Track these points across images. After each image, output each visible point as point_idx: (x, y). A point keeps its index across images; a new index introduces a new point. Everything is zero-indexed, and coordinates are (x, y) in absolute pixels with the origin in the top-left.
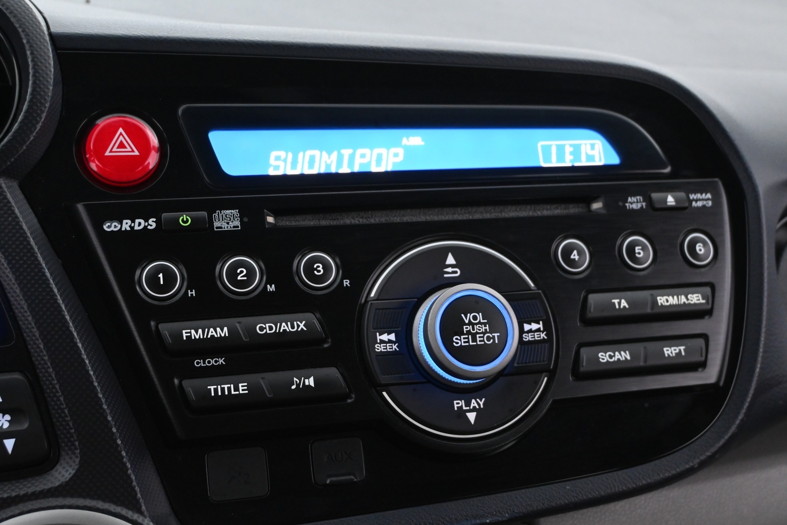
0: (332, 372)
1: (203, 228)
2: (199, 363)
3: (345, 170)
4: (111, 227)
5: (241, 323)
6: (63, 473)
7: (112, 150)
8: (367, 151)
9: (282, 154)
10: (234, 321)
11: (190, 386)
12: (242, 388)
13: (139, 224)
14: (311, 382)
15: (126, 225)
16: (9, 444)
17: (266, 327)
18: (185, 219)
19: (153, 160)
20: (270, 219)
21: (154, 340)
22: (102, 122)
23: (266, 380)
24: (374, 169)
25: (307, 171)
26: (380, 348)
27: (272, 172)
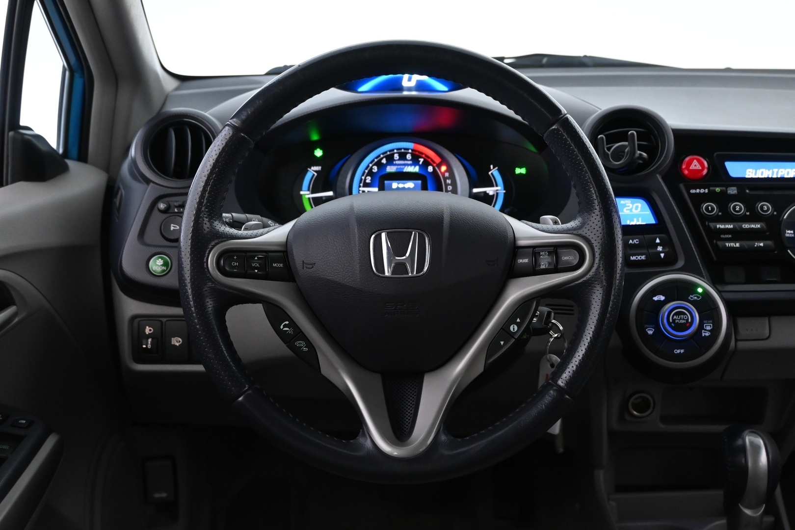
0: (769, 243)
1: (724, 193)
2: (722, 236)
3: (775, 176)
4: (693, 191)
5: (737, 225)
6: (681, 263)
7: (692, 167)
8: (783, 170)
9: (751, 170)
10: (735, 224)
11: (720, 243)
12: (738, 245)
13: (702, 191)
14: (762, 244)
15: (698, 191)
16: (662, 255)
17: (746, 226)
18: (718, 190)
19: (705, 172)
20: (747, 191)
21: (708, 229)
22: (687, 159)
23: (747, 244)
24: (786, 176)
25: (760, 176)
26: (787, 235)
27: (747, 176)
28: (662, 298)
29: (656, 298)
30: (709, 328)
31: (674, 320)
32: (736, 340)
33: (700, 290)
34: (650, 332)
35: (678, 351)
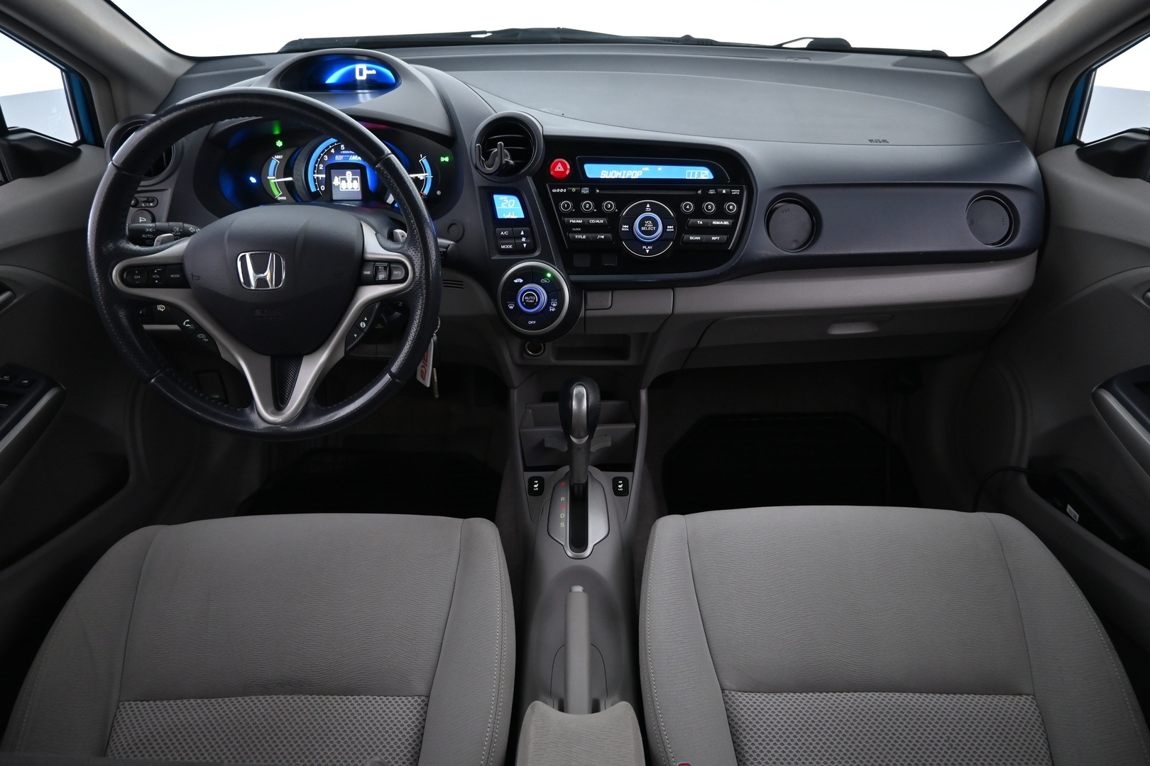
0: (609, 235)
1: (578, 192)
2: (574, 229)
3: (623, 177)
4: (554, 191)
5: (586, 219)
6: (537, 253)
7: (557, 169)
8: (631, 172)
9: (605, 172)
10: (584, 219)
11: (571, 235)
12: (584, 237)
13: (562, 190)
14: (603, 237)
15: (558, 190)
16: (525, 245)
17: (592, 221)
18: (574, 190)
19: (568, 172)
20: (598, 191)
21: (563, 222)
22: (556, 160)
23: (591, 236)
24: (632, 177)
25: (612, 177)
26: (623, 229)
27: (602, 177)
28: (521, 281)
29: (516, 281)
30: (554, 305)
31: (525, 300)
32: (585, 310)
33: (549, 275)
34: (511, 307)
35: (532, 322)
